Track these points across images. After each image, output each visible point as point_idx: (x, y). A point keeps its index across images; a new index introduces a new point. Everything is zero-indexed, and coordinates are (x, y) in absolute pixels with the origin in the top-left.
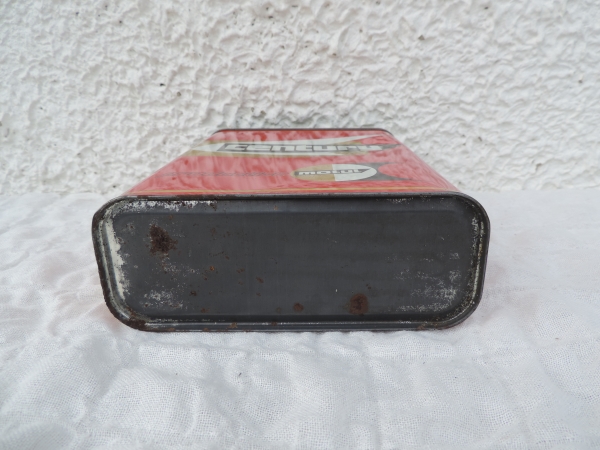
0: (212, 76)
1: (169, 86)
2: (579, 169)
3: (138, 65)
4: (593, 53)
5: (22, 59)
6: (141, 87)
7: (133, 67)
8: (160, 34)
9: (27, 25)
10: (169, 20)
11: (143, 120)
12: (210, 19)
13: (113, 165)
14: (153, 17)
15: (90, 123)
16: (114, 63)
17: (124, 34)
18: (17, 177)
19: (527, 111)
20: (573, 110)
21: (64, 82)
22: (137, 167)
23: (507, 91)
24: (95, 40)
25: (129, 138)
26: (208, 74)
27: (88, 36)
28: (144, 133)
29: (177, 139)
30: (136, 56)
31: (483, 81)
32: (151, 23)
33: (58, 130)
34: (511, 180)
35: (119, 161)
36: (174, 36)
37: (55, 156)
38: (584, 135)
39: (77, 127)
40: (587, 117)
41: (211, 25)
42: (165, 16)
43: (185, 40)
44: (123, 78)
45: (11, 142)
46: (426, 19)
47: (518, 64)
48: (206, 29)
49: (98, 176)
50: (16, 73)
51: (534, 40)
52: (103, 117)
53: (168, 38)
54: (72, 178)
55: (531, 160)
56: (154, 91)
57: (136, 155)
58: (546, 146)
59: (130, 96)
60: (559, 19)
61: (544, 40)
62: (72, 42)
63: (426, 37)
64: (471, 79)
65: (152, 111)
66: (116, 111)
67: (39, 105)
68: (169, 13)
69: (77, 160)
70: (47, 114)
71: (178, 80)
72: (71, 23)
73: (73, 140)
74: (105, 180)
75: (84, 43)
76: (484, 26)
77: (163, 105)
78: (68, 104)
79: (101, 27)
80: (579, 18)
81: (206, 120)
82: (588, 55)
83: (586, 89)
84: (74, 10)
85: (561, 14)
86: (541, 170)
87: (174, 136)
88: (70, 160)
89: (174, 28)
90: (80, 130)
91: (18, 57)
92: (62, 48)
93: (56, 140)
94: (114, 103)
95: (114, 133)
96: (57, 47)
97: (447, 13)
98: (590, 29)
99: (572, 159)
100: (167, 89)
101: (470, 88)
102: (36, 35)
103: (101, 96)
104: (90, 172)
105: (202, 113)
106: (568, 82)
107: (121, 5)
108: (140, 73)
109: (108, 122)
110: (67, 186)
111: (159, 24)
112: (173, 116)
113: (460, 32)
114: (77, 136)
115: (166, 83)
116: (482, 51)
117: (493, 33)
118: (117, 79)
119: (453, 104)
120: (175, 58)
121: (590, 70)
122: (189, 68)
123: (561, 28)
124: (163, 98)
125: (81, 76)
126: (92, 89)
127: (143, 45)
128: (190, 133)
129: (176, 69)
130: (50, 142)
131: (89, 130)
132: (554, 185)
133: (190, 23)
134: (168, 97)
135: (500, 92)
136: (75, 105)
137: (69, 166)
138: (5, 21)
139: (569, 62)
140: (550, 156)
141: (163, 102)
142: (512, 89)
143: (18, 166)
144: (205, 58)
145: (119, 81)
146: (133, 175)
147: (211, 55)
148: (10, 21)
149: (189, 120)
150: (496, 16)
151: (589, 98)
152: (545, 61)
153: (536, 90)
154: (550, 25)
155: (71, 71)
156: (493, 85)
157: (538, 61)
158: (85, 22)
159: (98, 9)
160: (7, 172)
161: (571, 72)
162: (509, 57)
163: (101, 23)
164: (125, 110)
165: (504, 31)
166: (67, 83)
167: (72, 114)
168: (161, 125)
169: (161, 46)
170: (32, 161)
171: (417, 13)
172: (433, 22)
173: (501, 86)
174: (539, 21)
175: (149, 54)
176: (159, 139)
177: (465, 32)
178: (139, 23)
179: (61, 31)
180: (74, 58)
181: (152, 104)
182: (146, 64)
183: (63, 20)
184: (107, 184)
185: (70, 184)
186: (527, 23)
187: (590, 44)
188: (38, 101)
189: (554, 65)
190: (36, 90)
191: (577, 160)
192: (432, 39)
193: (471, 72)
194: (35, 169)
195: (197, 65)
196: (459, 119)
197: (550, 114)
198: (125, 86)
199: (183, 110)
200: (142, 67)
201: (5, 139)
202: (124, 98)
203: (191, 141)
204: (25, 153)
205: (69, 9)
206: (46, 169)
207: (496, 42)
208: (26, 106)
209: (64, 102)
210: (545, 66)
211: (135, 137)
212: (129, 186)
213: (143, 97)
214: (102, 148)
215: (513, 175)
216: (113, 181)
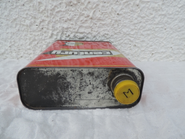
0: (53, 23)
1: (39, 26)
2: (164, 55)
3: (29, 19)
4: (169, 20)
6: (30, 26)
7: (28, 19)
8: (36, 9)
10: (39, 5)
11: (31, 36)
12: (52, 5)
13: (21, 50)
14: (34, 4)
15: (13, 37)
16: (21, 18)
17: (25, 9)
19: (149, 37)
20: (163, 38)
21: (5, 23)
22: (29, 51)
23: (143, 31)
24: (15, 10)
25: (26, 42)
26: (52, 23)
27: (13, 9)
28: (31, 40)
29: (42, 42)
30: (28, 16)
31: (136, 28)
32: (33, 6)
33: (3, 39)
34: (144, 58)
35: (23, 49)
36: (41, 10)
38: (166, 45)
39: (9, 38)
40: (167, 40)
41: (53, 7)
42: (38, 4)
43: (44, 12)
44: (24, 23)
46: (120, 8)
47: (147, 23)
48: (51, 8)
49: (16, 53)
51: (152, 16)
52: (18, 35)
53: (39, 11)
54: (8, 54)
55: (150, 52)
56: (34, 27)
57: (28, 47)
58: (155, 48)
59: (26, 28)
60: (159, 10)
61: (155, 16)
62: (8, 11)
63: (119, 14)
64: (133, 27)
65: (34, 33)
66: (22, 33)
68: (39, 2)
69: (9, 48)
71: (42, 24)
72: (7, 4)
73: (8, 42)
74: (18, 55)
75: (12, 11)
76: (137, 11)
77: (37, 32)
78: (6, 30)
79: (17, 6)
80: (165, 10)
81: (51, 37)
83: (167, 31)
84: (8, 0)
85: (160, 8)
86: (153, 55)
87: (41, 42)
88: (7, 48)
89: (41, 8)
90: (10, 39)
92: (4, 12)
93: (2, 42)
94: (21, 30)
95: (21, 40)
96: (3, 12)
97: (126, 7)
98: (168, 13)
99: (162, 52)
100: (39, 27)
101: (132, 30)
103: (17, 28)
104: (13, 52)
105: (50, 35)
106: (161, 29)
108: (30, 21)
109: (19, 36)
110: (6, 56)
111: (36, 6)
112: (40, 35)
113: (130, 13)
115: (38, 25)
116: (136, 19)
117: (139, 13)
119: (127, 34)
120: (41, 17)
121: (168, 26)
122: (45, 20)
123: (160, 13)
124: (37, 29)
125: (11, 22)
126: (14, 26)
127: (31, 12)
128: (46, 41)
129: (41, 20)
131: (13, 39)
132: (157, 60)
133: (46, 6)
134: (39, 29)
135: (141, 31)
136: (9, 31)
137: (7, 50)
139: (162, 23)
140: (156, 51)
141: (37, 31)
142: (145, 31)
144: (51, 17)
145: (23, 23)
146: (27, 53)
147: (53, 16)
149: (46, 37)
150: (140, 8)
151: (168, 34)
152: (155, 22)
153: (152, 31)
154: (157, 12)
155: (7, 20)
156: (139, 29)
157: (153, 22)
158: (12, 4)
161: (163, 26)
162: (144, 21)
163: (17, 5)
164: (25, 33)
165: (143, 13)
166: (6, 23)
167: (7, 33)
168: (36, 38)
169: (37, 13)
171: (117, 6)
172: (122, 9)
173: (142, 30)
174: (153, 10)
175: (33, 15)
176: (36, 42)
177: (131, 13)
178: (29, 6)
179: (4, 7)
180: (8, 16)
181: (34, 31)
182: (32, 18)
183: (5, 3)
184: (19, 56)
185: (7, 56)
186: (150, 11)
187: (168, 18)
189: (158, 24)
191: (164, 53)
192: (121, 14)
193: (133, 25)
195: (48, 19)
196: (129, 39)
197: (156, 38)
198: (25, 25)
199: (44, 33)
202: (25, 29)
203: (46, 43)
207: (140, 16)
209: (5, 30)
210: (155, 24)
211: (28, 42)
212: (26, 57)
213: (31, 29)
214: (18, 45)
215: (145, 57)
216: (21, 55)
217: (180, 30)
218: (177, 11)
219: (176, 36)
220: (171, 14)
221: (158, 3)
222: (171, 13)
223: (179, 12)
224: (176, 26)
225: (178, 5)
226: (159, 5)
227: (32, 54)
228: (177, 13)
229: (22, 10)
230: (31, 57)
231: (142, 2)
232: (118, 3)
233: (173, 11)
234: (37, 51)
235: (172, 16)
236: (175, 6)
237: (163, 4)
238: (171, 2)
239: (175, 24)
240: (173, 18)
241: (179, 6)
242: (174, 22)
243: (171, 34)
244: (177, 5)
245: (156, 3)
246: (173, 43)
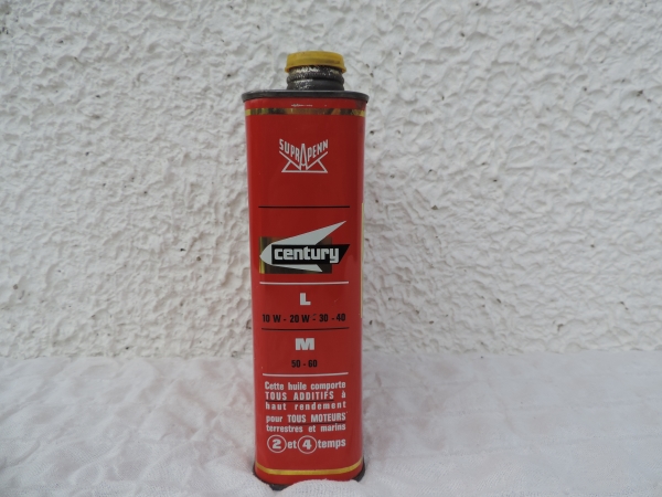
0: (232, 241)
1: (189, 251)
2: (602, 330)
3: (160, 232)
4: (602, 219)
5: (46, 226)
6: (161, 252)
7: (155, 233)
8: (183, 204)
9: (55, 195)
10: (192, 191)
11: (161, 283)
12: (232, 191)
13: (127, 327)
14: (177, 189)
15: (107, 286)
16: (137, 230)
17: (149, 204)
18: (26, 339)
19: (543, 274)
20: (588, 273)
21: (85, 246)
22: (152, 329)
23: (522, 255)
24: (120, 208)
25: (146, 300)
26: (229, 240)
28: (162, 296)
29: (194, 301)
30: (158, 223)
31: (497, 247)
32: (174, 194)
33: (74, 293)
34: (533, 341)
35: (134, 323)
36: (197, 206)
37: (68, 318)
38: (602, 296)
39: (94, 289)
40: (604, 279)
41: (233, 196)
42: (188, 189)
43: (207, 210)
44: (144, 243)
45: (25, 303)
46: (439, 191)
47: (530, 231)
48: (227, 201)
49: (112, 338)
50: (38, 238)
51: (543, 209)
52: (121, 280)
53: (191, 207)
54: (84, 340)
55: (551, 322)
56: (175, 256)
57: (152, 317)
58: (566, 307)
59: (150, 260)
60: (565, 191)
61: (553, 208)
62: (97, 211)
63: (439, 207)
64: (486, 245)
65: (171, 275)
66: (135, 274)
67: (57, 269)
68: (192, 185)
69: (91, 322)
70: (65, 277)
71: (198, 246)
72: (97, 193)
73: (89, 302)
74: (118, 341)
75: (109, 211)
76: (494, 197)
77: (183, 269)
78: (87, 267)
79: (126, 197)
80: (585, 189)
81: (224, 284)
82: (597, 221)
83: (599, 253)
84: (101, 182)
85: (567, 186)
86: (563, 330)
87: (192, 298)
88: (83, 321)
89: (197, 198)
90: (96, 292)
91: (42, 224)
92: (86, 216)
93: (72, 302)
94: (133, 266)
95: (131, 295)
96: (82, 215)
97: (457, 185)
98: (596, 198)
99: (594, 319)
100: (187, 254)
101: (485, 253)
102: (62, 204)
103: (121, 260)
104: (103, 334)
105: (221, 277)
106: (580, 246)
107: (147, 178)
108: (161, 240)
109: (126, 284)
110: (78, 348)
111: (183, 195)
112: (192, 279)
113: (472, 202)
114: (93, 298)
115: (187, 248)
116: (494, 219)
117: (503, 203)
118: (139, 244)
119: (469, 267)
120: (197, 225)
121: (600, 235)
122: (209, 234)
123: (568, 198)
124: (182, 262)
125: (103, 241)
126: (113, 254)
127: (166, 213)
128: (208, 296)
129: (197, 236)
130: (65, 304)
131: (105, 293)
132: (579, 346)
133: (213, 195)
134: (187, 262)
135: (514, 256)
136: (94, 268)
137: (82, 327)
138: (33, 191)
139: (580, 228)
140: (570, 317)
141: (183, 266)
142: (526, 253)
143: (29, 328)
144: (225, 226)
145: (140, 246)
146: (147, 336)
147: (232, 223)
148: (38, 191)
149: (208, 283)
150: (505, 188)
151: (603, 261)
152: (555, 227)
153: (550, 254)
154: (558, 195)
155: (93, 237)
156: (508, 249)
157: (550, 227)
158: (111, 193)
159: (125, 182)
160: (16, 334)
161: (582, 237)
162: (521, 224)
163: (127, 193)
164: (143, 273)
165: (513, 201)
166: (88, 247)
167: (90, 277)
168: (179, 288)
169: (184, 214)
170: (44, 322)
171: (430, 186)
172: (445, 193)
173: (515, 250)
174: (546, 192)
175: (171, 222)
176: (177, 301)
177: (476, 202)
178: (163, 194)
179: (87, 201)
180: (97, 225)
181: (171, 268)
182: (168, 230)
183: (90, 190)
184: (121, 346)
185: (81, 346)
186: (535, 194)
187: (597, 212)
188: (57, 265)
189: (565, 232)
190: (56, 254)
191: (598, 321)
192: (445, 208)
193: (485, 238)
194: (46, 330)
195: (220, 231)
196: (478, 282)
197: (567, 276)
198: (146, 251)
199: (202, 273)
200: (164, 233)
201: (19, 301)
202: (144, 262)
203: (209, 303)
204: (37, 315)
205: (96, 181)
206: (58, 331)
207: (506, 211)
208: (44, 269)
209: (83, 266)
210: (556, 232)
211: (152, 300)
212: (142, 348)
213: (163, 262)
214: (118, 310)
215: (536, 336)
216: (127, 343)
217: (641, 246)
218: (625, 191)
219: (632, 265)
220: (605, 201)
221: (559, 169)
222: (603, 196)
223: (631, 193)
224: (628, 235)
225: (625, 173)
226: (561, 175)
227: (163, 337)
228: (625, 196)
229: (139, 207)
230: (157, 349)
231: (508, 170)
232: (431, 177)
233: (610, 191)
234: (177, 329)
235: (607, 206)
236: (614, 177)
237: (575, 172)
238: (600, 166)
239: (624, 229)
240: (613, 213)
241: (630, 174)
242: (619, 224)
243: (615, 260)
244: (620, 174)
245: (552, 170)
246: (625, 290)
